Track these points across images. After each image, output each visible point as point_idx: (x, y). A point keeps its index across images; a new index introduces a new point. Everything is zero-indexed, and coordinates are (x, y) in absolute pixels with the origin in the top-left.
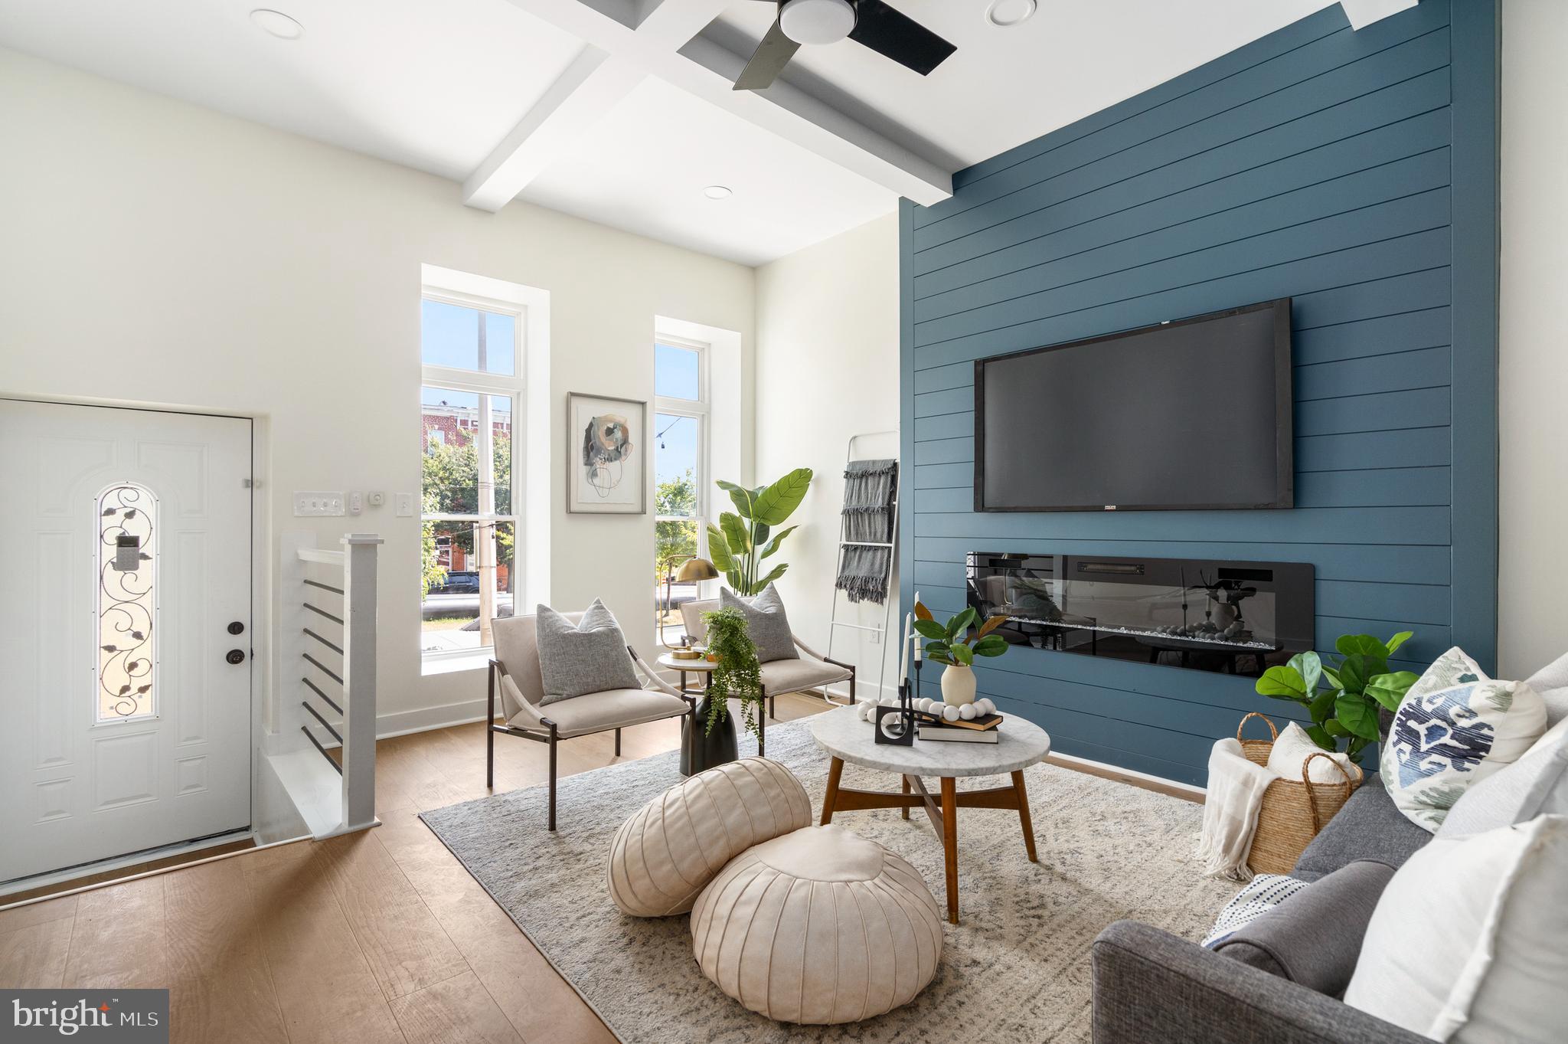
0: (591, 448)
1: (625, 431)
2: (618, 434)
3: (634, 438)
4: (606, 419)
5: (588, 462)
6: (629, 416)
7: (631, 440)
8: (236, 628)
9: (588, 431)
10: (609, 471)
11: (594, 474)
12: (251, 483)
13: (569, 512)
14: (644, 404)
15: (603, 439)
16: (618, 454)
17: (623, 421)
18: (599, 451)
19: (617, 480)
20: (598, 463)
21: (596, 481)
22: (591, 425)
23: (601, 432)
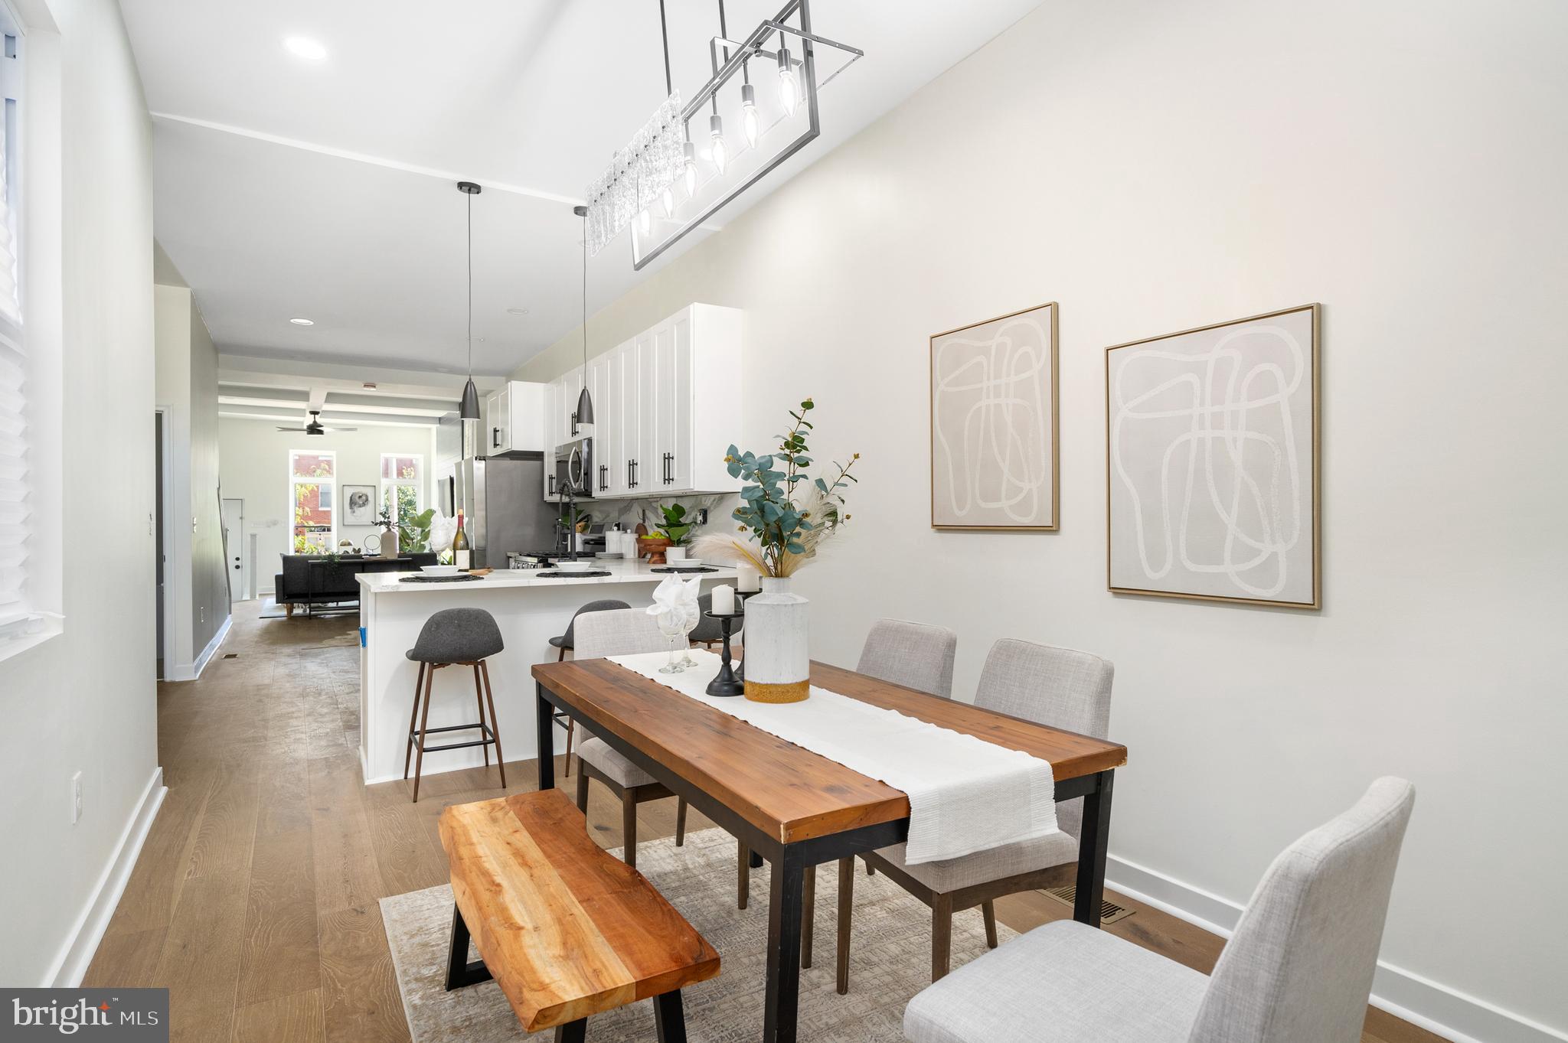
0: (352, 503)
1: (367, 496)
2: (364, 498)
3: (371, 499)
4: (358, 493)
5: (351, 508)
6: (369, 492)
7: (369, 499)
9: (351, 498)
10: (359, 511)
11: (354, 512)
12: (241, 518)
13: (344, 525)
14: (375, 486)
15: (357, 500)
16: (364, 504)
17: (366, 493)
18: (356, 504)
19: (363, 514)
20: (356, 509)
21: (355, 514)
22: (352, 495)
23: (356, 497)
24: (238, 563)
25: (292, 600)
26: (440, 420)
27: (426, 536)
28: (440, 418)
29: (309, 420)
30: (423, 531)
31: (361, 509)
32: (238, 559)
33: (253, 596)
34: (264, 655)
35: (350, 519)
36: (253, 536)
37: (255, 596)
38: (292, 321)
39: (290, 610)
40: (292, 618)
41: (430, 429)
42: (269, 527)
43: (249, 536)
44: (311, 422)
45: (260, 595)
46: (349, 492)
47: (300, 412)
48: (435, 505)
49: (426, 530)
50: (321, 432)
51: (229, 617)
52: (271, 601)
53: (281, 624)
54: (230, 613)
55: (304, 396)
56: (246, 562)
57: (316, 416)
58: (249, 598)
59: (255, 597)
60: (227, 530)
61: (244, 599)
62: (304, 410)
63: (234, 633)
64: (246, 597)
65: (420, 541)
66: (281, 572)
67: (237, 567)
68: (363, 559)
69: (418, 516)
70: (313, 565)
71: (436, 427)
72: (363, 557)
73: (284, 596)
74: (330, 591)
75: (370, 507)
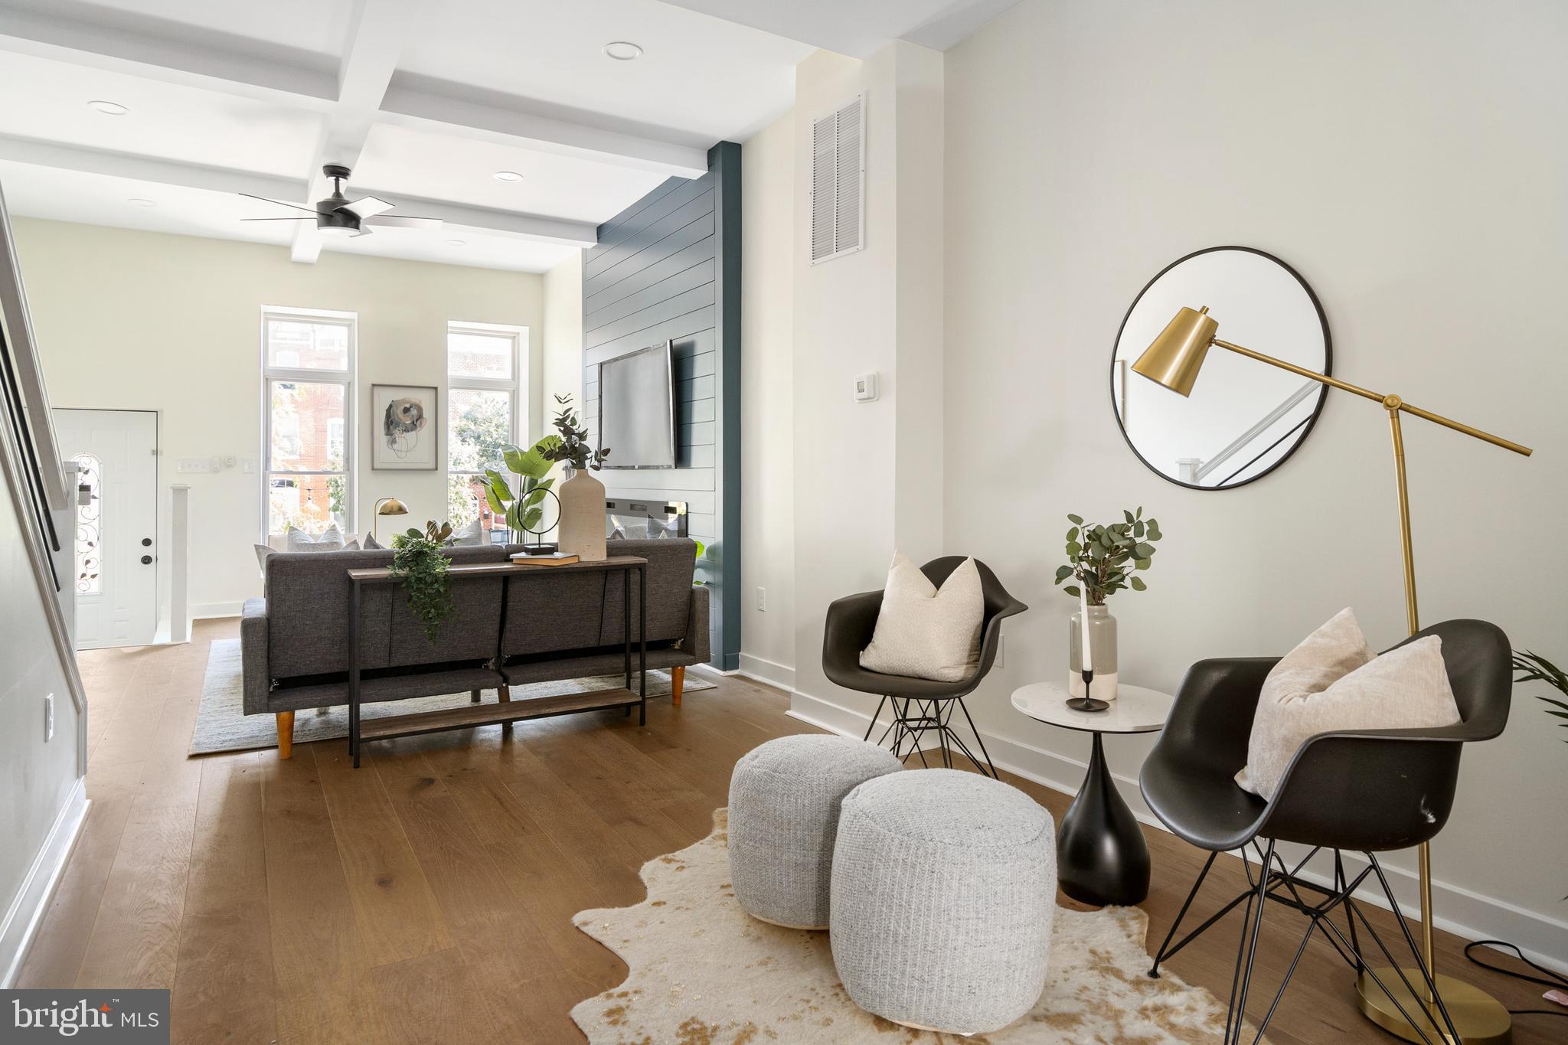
0: (390, 423)
1: (420, 409)
2: (414, 412)
3: (428, 414)
4: (404, 401)
5: (389, 432)
6: (425, 399)
7: (425, 415)
9: (389, 411)
10: (405, 439)
11: (394, 441)
12: (156, 453)
13: (373, 469)
14: (436, 388)
15: (401, 415)
16: (414, 426)
17: (418, 402)
18: (397, 425)
19: (414, 445)
20: (397, 433)
21: (395, 446)
22: (391, 406)
23: (399, 411)
24: (148, 551)
25: (292, 692)
28: (600, 228)
31: (407, 434)
32: (147, 542)
35: (386, 456)
36: (180, 492)
40: (293, 753)
42: (216, 471)
43: (171, 491)
44: (328, 196)
45: (198, 623)
46: (384, 399)
56: (163, 550)
57: (339, 178)
58: (167, 640)
64: (164, 635)
66: (259, 607)
67: (147, 560)
68: (512, 560)
69: (523, 453)
70: (367, 585)
71: (584, 251)
72: (512, 556)
73: (270, 683)
74: (410, 662)
75: (426, 430)
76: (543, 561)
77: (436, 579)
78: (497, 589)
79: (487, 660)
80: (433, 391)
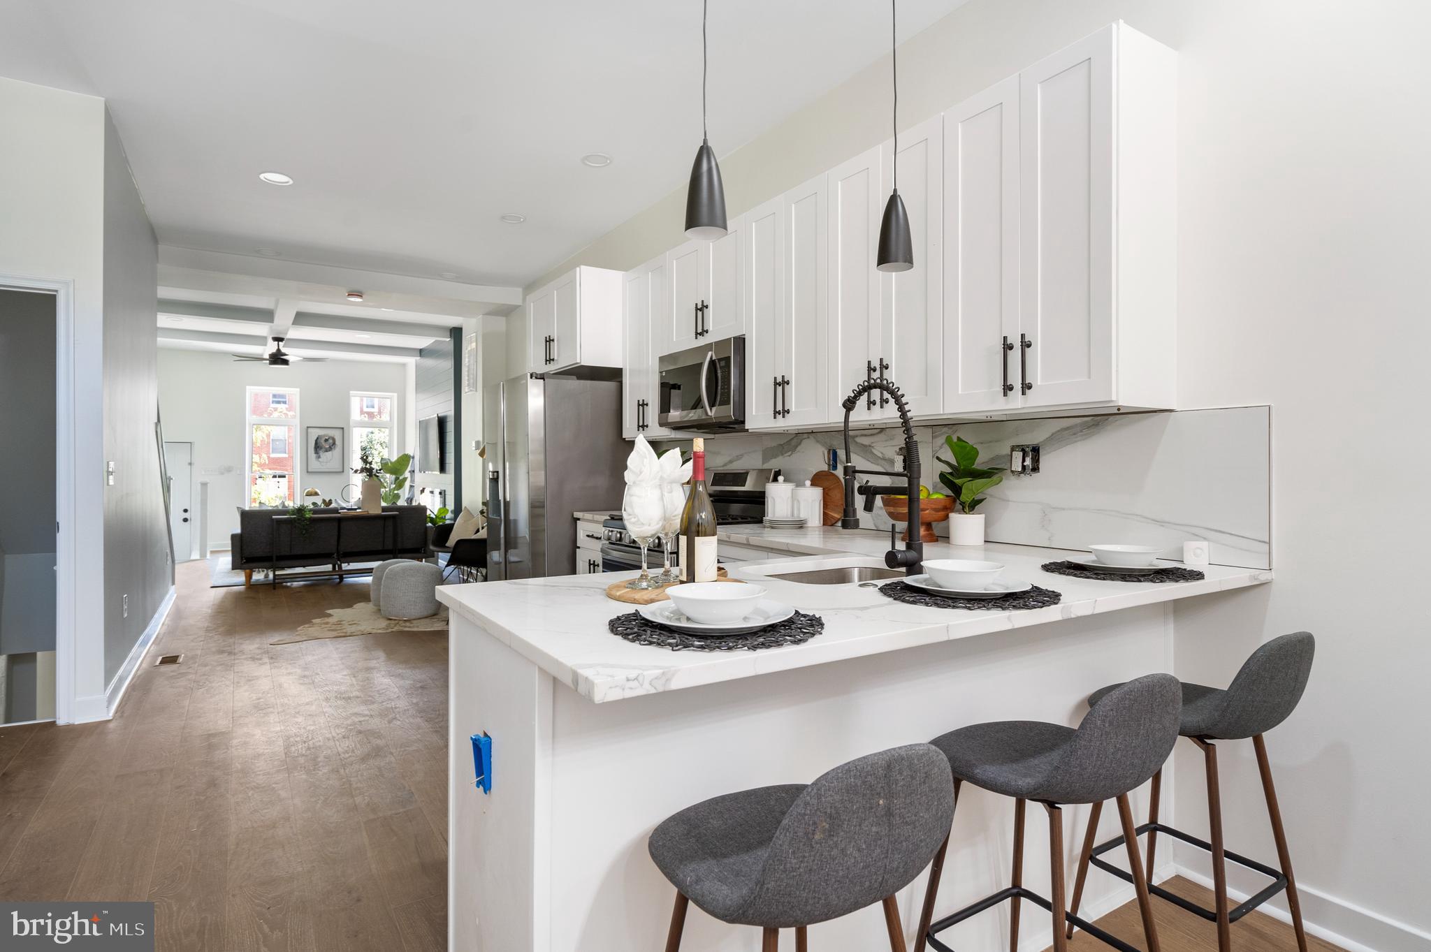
0: (318, 447)
1: (334, 440)
2: (331, 441)
3: (338, 442)
4: (324, 436)
5: (316, 452)
6: (337, 435)
7: (336, 443)
8: (186, 511)
9: (316, 441)
10: (325, 456)
11: (319, 457)
12: (190, 464)
13: (308, 472)
14: (343, 428)
15: (323, 443)
16: (330, 449)
17: (332, 436)
18: (321, 448)
19: (330, 459)
20: (321, 453)
21: (320, 459)
22: (318, 438)
23: (322, 441)
24: (186, 515)
25: (251, 565)
26: (421, 352)
27: (400, 484)
28: (421, 351)
29: (272, 347)
30: (397, 479)
31: (327, 453)
33: (203, 555)
34: (217, 657)
35: (315, 465)
36: (204, 485)
37: (206, 554)
38: (262, 176)
39: (249, 577)
40: (251, 586)
41: (404, 365)
42: (222, 474)
43: (199, 485)
44: (274, 350)
45: (212, 552)
46: (314, 434)
47: (261, 340)
48: (412, 448)
49: (401, 478)
50: (286, 362)
51: (172, 589)
52: (226, 560)
53: (238, 594)
54: (173, 583)
55: (266, 315)
56: (194, 515)
57: (280, 343)
58: (198, 557)
59: (206, 556)
60: (170, 479)
61: (192, 558)
62: (265, 338)
63: (178, 614)
64: (196, 555)
65: (394, 489)
66: (238, 530)
67: (185, 520)
68: (340, 513)
69: (391, 463)
70: (279, 521)
71: (416, 360)
72: (340, 511)
73: (242, 560)
74: (299, 553)
75: (337, 451)
76: (352, 513)
77: (306, 519)
78: (336, 524)
79: (333, 554)
80: (341, 430)
